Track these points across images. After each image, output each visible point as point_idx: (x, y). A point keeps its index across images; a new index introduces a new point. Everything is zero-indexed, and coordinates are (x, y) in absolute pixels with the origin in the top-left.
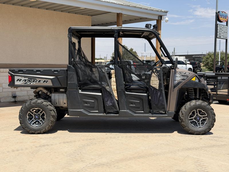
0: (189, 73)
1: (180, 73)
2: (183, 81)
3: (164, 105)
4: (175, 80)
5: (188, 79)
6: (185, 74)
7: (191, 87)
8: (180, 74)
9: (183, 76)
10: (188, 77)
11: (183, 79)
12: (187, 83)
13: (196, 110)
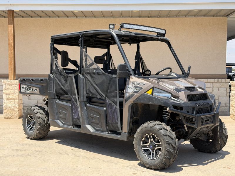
0: (144, 84)
1: (133, 83)
2: (135, 94)
3: (118, 124)
4: (127, 93)
5: (141, 91)
6: (138, 85)
7: (144, 102)
8: (132, 85)
9: (135, 87)
10: (141, 88)
11: (136, 92)
12: (140, 96)
13: (149, 133)
